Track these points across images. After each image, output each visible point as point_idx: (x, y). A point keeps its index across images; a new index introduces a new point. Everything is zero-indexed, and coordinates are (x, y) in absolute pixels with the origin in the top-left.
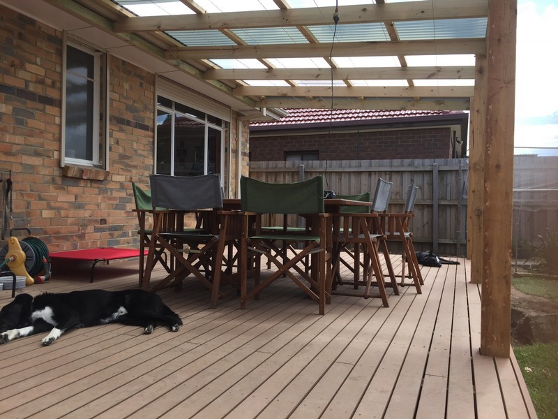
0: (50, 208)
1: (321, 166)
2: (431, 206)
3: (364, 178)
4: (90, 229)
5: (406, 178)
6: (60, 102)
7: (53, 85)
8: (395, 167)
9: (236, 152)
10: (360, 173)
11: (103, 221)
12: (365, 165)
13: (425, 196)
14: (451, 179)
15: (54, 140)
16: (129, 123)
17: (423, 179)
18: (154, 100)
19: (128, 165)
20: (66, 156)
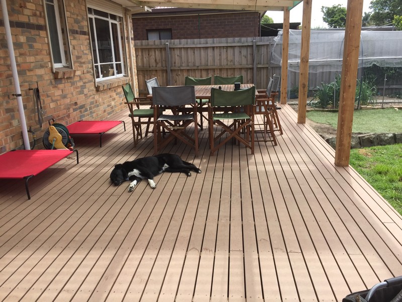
0: (53, 101)
1: (180, 44)
2: (252, 69)
3: (210, 52)
4: (71, 110)
5: (237, 50)
6: (46, 26)
7: (40, 16)
8: (229, 43)
9: (128, 38)
10: (207, 48)
11: (76, 104)
12: (210, 42)
13: (249, 63)
14: (263, 50)
15: (47, 55)
16: (77, 32)
17: (247, 51)
18: (86, 11)
19: (81, 63)
20: (55, 63)
